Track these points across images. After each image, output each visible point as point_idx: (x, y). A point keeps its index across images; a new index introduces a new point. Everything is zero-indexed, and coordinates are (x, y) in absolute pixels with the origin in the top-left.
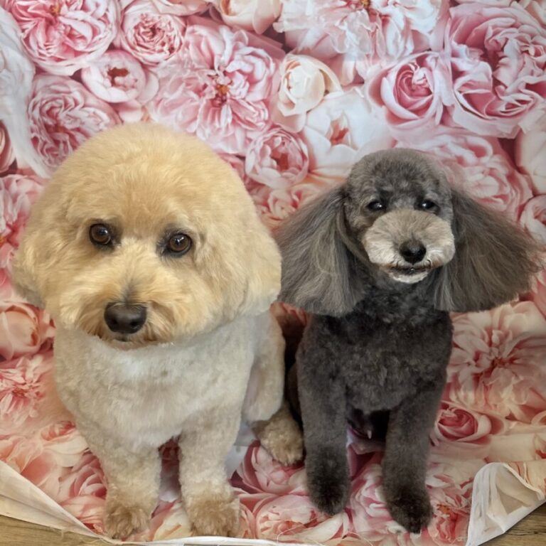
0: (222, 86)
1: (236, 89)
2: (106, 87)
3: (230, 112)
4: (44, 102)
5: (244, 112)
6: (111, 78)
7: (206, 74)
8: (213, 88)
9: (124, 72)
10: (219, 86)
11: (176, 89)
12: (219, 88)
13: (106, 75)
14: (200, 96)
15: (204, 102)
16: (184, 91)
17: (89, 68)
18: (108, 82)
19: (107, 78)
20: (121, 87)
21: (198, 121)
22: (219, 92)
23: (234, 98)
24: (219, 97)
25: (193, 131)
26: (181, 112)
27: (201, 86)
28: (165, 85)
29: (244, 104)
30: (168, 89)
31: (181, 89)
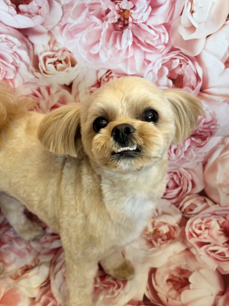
0: (124, 10)
1: (139, 13)
2: (11, 15)
3: (131, 35)
5: (144, 36)
6: (15, 6)
8: (116, 13)
10: (121, 11)
11: (79, 15)
13: (10, 3)
14: (103, 21)
15: (106, 26)
16: (88, 16)
18: (13, 10)
19: (11, 5)
20: (26, 14)
21: (101, 43)
22: (121, 16)
23: (135, 22)
24: (122, 21)
25: (96, 53)
26: (84, 36)
27: (104, 11)
28: (68, 11)
29: (145, 27)
30: (71, 15)
31: (84, 14)
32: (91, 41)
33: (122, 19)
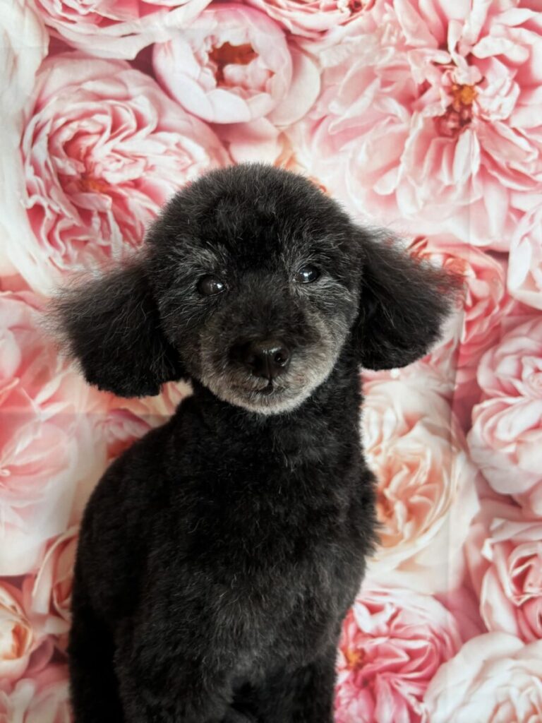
0: (461, 87)
1: (493, 97)
2: (204, 88)
3: (477, 150)
4: (61, 121)
5: (506, 152)
6: (216, 67)
7: (428, 59)
8: (442, 92)
9: (245, 54)
10: (455, 88)
11: (358, 95)
12: (456, 91)
13: (206, 59)
14: (411, 112)
15: (418, 124)
16: (377, 99)
17: (169, 42)
18: (209, 77)
19: (208, 66)
20: (236, 89)
21: (402, 168)
22: (455, 101)
23: (485, 117)
24: (455, 112)
25: (389, 192)
26: (364, 147)
27: (416, 86)
28: (334, 85)
29: (507, 132)
30: (340, 93)
31: (370, 92)
32: (379, 162)
33: (457, 107)
